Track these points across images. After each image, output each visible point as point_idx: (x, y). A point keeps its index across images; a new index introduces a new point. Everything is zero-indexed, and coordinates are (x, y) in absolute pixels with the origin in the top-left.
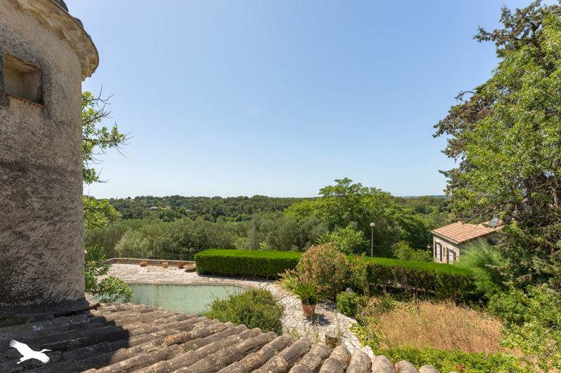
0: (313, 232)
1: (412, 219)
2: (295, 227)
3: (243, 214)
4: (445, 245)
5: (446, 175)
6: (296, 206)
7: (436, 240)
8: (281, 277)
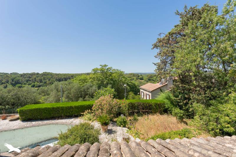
0: (90, 90)
1: (131, 82)
2: (79, 88)
3: (36, 83)
4: (145, 92)
5: (155, 65)
6: (79, 78)
7: (141, 90)
8: (83, 115)
